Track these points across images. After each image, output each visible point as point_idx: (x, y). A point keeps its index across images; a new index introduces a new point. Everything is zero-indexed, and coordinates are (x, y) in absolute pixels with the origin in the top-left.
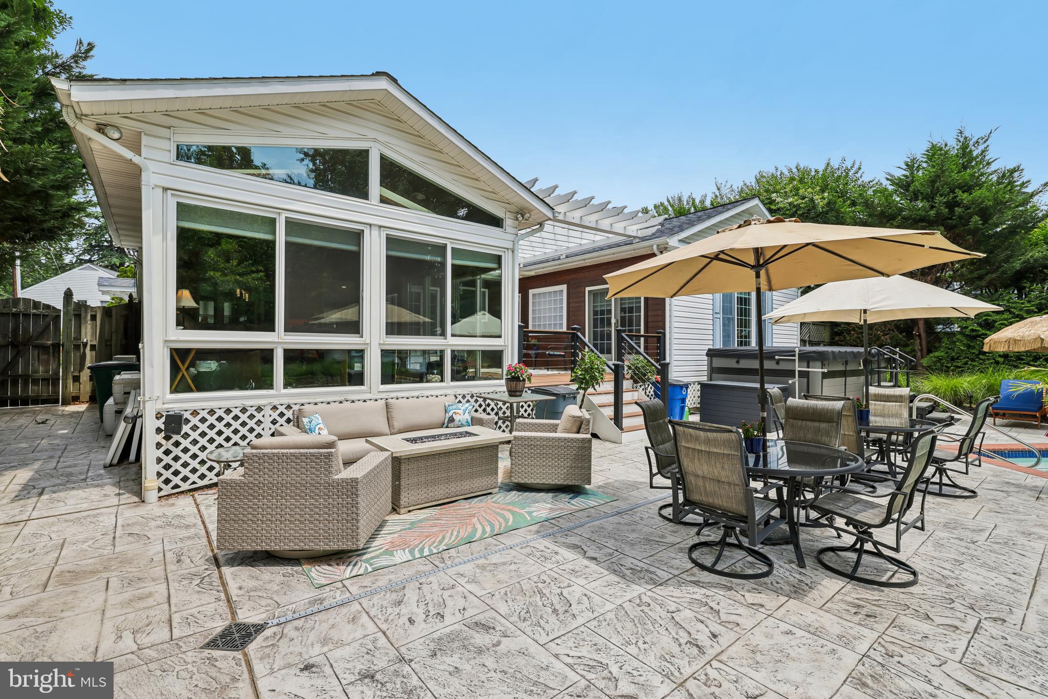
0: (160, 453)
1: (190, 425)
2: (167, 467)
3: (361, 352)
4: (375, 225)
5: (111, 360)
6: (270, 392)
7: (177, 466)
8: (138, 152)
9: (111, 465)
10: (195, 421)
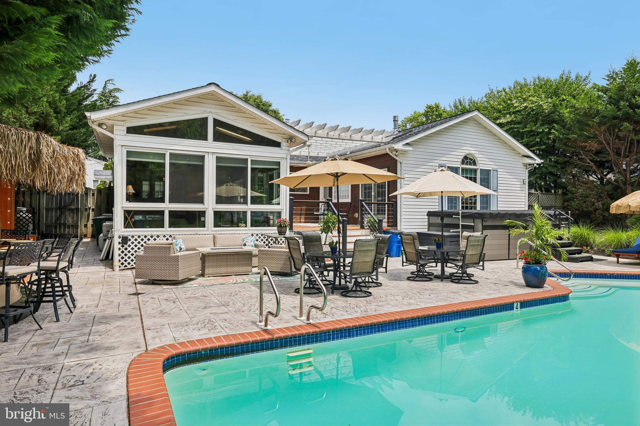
0: (120, 252)
1: (131, 241)
2: (122, 258)
3: (204, 212)
4: (210, 152)
5: (101, 216)
6: (163, 229)
7: (126, 258)
8: (112, 132)
9: (102, 260)
10: (133, 240)
